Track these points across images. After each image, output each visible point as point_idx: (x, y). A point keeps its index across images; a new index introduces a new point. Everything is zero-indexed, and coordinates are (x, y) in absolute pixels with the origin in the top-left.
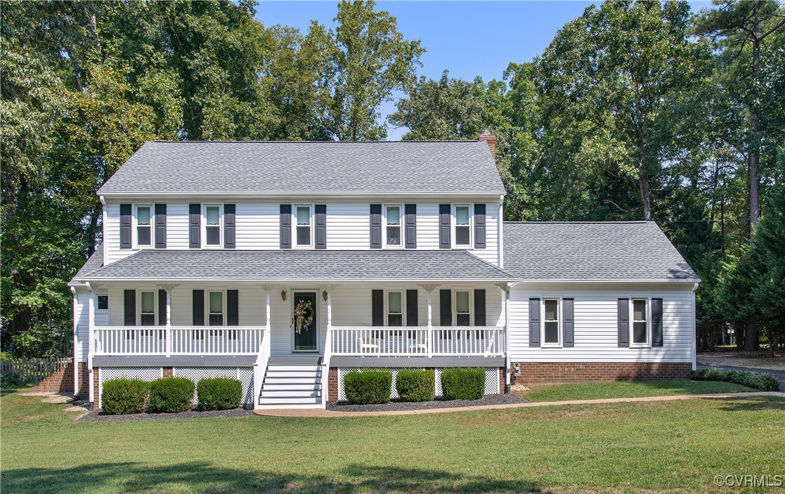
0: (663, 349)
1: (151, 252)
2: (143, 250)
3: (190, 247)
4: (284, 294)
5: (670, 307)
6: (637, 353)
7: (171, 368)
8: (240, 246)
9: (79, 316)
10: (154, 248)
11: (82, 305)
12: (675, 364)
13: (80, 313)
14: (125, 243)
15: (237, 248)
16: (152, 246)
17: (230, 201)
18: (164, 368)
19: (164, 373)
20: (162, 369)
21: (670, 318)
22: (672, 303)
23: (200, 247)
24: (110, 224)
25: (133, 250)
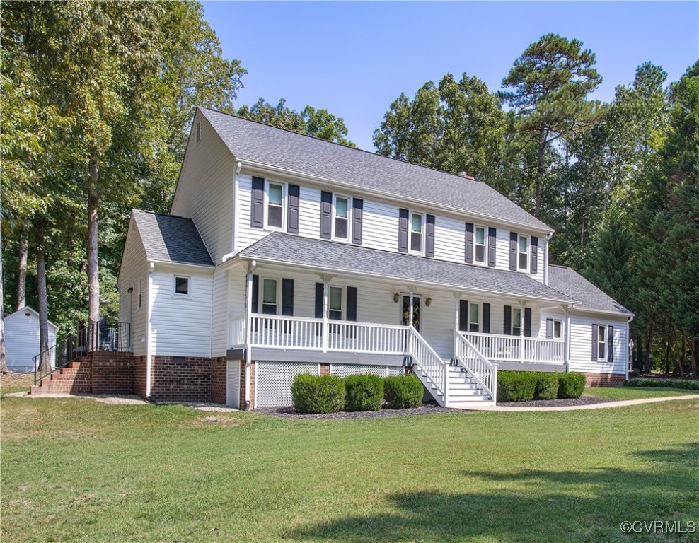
0: (613, 364)
1: (281, 235)
2: (275, 232)
3: (321, 237)
4: (396, 295)
5: (617, 332)
6: (601, 366)
7: (327, 364)
8: (366, 243)
9: (154, 300)
10: (286, 231)
11: (158, 287)
12: (619, 375)
13: (155, 295)
14: (256, 222)
15: (363, 245)
16: (284, 229)
17: (359, 196)
18: (322, 364)
19: (321, 370)
20: (319, 365)
21: (617, 341)
22: (618, 330)
23: (330, 239)
24: (242, 196)
25: (265, 231)
